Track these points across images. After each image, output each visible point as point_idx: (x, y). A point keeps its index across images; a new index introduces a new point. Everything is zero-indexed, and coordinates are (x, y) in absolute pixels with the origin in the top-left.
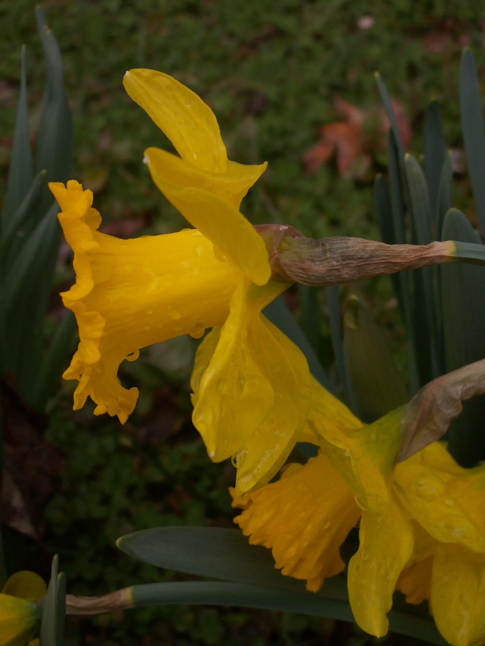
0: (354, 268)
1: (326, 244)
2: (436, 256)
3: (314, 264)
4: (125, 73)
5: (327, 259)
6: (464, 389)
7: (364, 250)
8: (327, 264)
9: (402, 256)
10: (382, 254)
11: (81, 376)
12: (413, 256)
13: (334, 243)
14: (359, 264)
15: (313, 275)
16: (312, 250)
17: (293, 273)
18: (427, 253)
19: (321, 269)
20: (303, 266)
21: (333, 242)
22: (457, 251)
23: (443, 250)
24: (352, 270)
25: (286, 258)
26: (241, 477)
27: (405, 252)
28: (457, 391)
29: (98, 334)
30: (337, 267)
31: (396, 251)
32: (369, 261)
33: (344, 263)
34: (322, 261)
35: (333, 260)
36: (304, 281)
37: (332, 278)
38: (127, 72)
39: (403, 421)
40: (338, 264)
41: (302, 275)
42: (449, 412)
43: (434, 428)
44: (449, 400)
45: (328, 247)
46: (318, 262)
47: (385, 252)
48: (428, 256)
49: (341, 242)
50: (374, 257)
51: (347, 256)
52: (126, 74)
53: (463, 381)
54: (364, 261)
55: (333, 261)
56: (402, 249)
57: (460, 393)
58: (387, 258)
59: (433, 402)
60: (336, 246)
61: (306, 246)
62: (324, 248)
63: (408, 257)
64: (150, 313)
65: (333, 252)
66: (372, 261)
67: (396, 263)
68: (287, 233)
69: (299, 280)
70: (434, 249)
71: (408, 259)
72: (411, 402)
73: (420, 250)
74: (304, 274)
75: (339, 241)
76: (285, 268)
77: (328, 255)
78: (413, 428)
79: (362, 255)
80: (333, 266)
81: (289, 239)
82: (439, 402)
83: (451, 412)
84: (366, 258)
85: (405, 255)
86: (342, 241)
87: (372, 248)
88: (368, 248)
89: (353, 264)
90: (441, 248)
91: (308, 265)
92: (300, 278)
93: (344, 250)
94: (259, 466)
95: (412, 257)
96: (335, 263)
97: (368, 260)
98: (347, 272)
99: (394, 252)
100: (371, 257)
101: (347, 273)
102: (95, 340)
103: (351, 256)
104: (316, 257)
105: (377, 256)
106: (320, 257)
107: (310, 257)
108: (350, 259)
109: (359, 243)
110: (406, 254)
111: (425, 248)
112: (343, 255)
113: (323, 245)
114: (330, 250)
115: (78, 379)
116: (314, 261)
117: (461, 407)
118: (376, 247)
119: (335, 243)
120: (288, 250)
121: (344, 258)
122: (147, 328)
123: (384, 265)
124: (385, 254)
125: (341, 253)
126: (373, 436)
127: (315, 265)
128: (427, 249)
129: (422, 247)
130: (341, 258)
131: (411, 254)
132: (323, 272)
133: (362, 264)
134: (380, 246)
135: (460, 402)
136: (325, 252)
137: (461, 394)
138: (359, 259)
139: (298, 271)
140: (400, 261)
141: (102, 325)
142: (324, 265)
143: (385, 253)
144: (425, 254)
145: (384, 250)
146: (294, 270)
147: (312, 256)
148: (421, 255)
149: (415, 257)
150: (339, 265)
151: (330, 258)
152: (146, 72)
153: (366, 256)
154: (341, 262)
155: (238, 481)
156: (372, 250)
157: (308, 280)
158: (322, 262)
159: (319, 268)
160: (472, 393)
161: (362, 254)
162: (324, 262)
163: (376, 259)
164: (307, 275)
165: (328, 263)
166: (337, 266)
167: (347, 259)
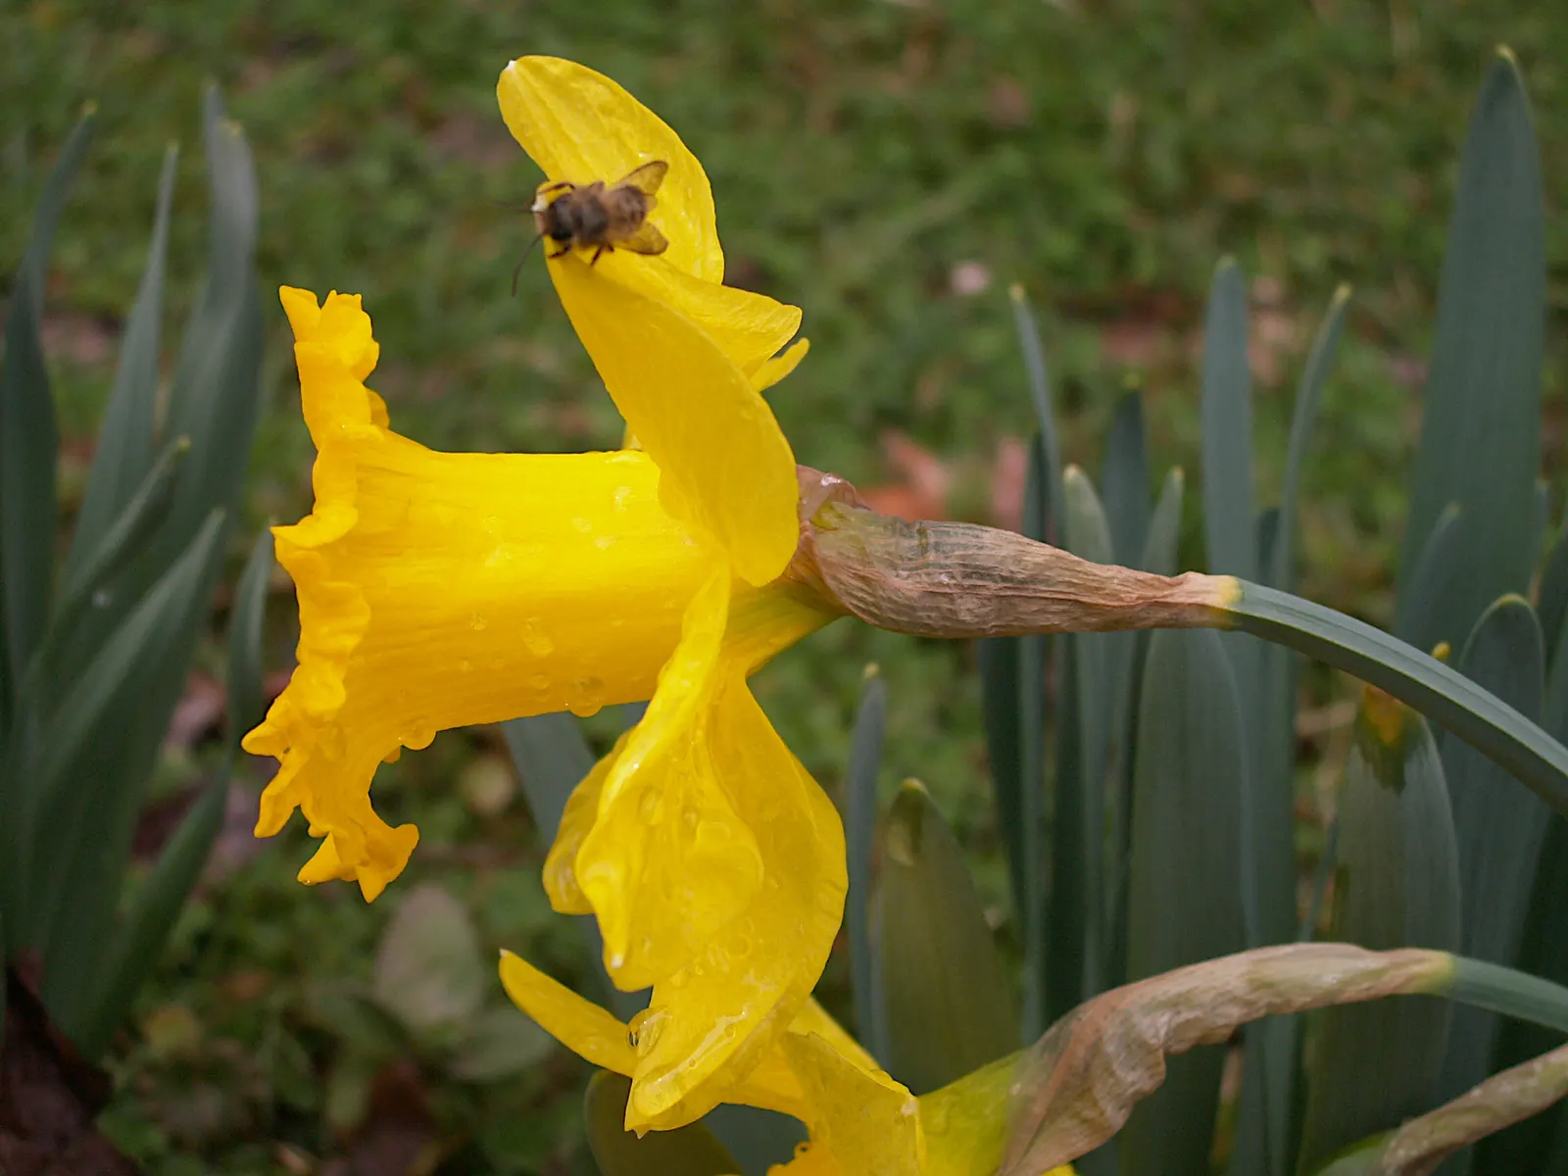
0: (989, 599)
1: (929, 531)
2: (1190, 605)
3: (894, 573)
4: (507, 64)
5: (927, 565)
6: (1173, 1024)
7: (1018, 561)
8: (925, 578)
9: (1107, 591)
10: (1060, 579)
11: (287, 751)
12: (1134, 596)
13: (949, 532)
14: (1002, 593)
15: (890, 600)
16: (893, 540)
17: (841, 586)
18: (1172, 595)
19: (910, 587)
20: (865, 572)
21: (947, 529)
22: (1242, 600)
23: (1208, 592)
24: (984, 606)
25: (827, 548)
26: (644, 1078)
27: (1116, 581)
28: (1157, 1027)
29: (350, 642)
30: (948, 590)
31: (1095, 575)
32: (1027, 589)
33: (967, 583)
34: (917, 568)
35: (942, 571)
36: (863, 611)
37: (933, 615)
38: (512, 63)
39: (1016, 1088)
40: (953, 582)
41: (860, 594)
42: (1131, 1077)
43: (1089, 1114)
44: (1135, 1046)
45: (932, 540)
46: (903, 570)
47: (1068, 573)
48: (1169, 600)
49: (963, 534)
50: (1041, 582)
51: (977, 567)
52: (508, 68)
53: (1174, 1004)
54: (1015, 589)
55: (941, 574)
56: (1110, 574)
57: (1163, 1032)
58: (1072, 590)
59: (1096, 1048)
60: (953, 540)
61: (881, 529)
62: (924, 541)
63: (1122, 595)
64: (479, 627)
65: (944, 552)
66: (1035, 591)
67: (1090, 605)
68: (837, 493)
69: (854, 605)
70: (1186, 587)
71: (1121, 599)
72: (1041, 1043)
73: (1152, 585)
74: (868, 593)
75: (962, 531)
76: (824, 570)
77: (932, 556)
78: (1038, 1109)
79: (1012, 572)
80: (941, 584)
81: (841, 507)
82: (1110, 1048)
83: (1137, 1079)
84: (1023, 582)
85: (1116, 590)
86: (968, 531)
87: (1040, 560)
88: (1027, 558)
89: (988, 589)
90: (1204, 588)
91: (879, 572)
92: (855, 602)
93: (970, 552)
94: (695, 1055)
95: (1131, 598)
96: (945, 579)
97: (1026, 586)
98: (971, 606)
99: (1091, 578)
100: (1033, 579)
101: (968, 610)
102: (338, 657)
103: (984, 568)
104: (901, 558)
105: (1046, 581)
106: (911, 559)
107: (887, 557)
108: (982, 577)
109: (1009, 543)
110: (1119, 587)
111: (1165, 583)
112: (966, 563)
113: (922, 533)
114: (937, 546)
115: (280, 757)
116: (894, 567)
117: (1163, 1068)
118: (1047, 558)
119: (951, 533)
120: (835, 529)
121: (969, 570)
122: (465, 666)
123: (1061, 607)
124: (1067, 579)
125: (962, 557)
126: (939, 1119)
127: (897, 576)
128: (1171, 586)
129: (1159, 580)
130: (962, 569)
131: (1130, 589)
132: (915, 594)
133: (1009, 593)
134: (1058, 558)
135: (1161, 1053)
136: (924, 549)
137: (1167, 1034)
138: (1004, 579)
139: (855, 582)
140: (1102, 602)
141: (363, 620)
142: (918, 580)
143: (1067, 576)
144: (1164, 597)
145: (1066, 569)
146: (844, 577)
147: (889, 554)
148: (1155, 597)
149: (1138, 598)
150: (955, 585)
151: (934, 565)
152: (558, 67)
153: (1020, 576)
154: (959, 579)
155: (636, 1087)
156: (1036, 564)
157: (872, 609)
158: (914, 572)
159: (905, 585)
160: (1193, 1034)
161: (1012, 568)
162: (919, 571)
163: (1044, 588)
164: (875, 597)
165: (928, 574)
166: (948, 585)
167: (974, 576)
